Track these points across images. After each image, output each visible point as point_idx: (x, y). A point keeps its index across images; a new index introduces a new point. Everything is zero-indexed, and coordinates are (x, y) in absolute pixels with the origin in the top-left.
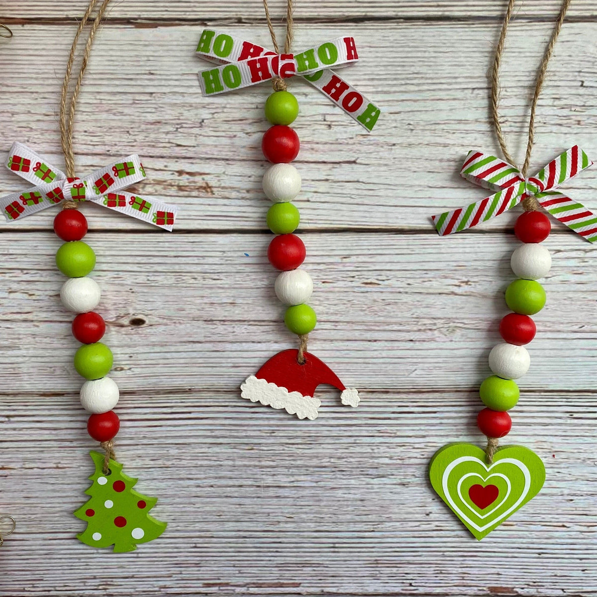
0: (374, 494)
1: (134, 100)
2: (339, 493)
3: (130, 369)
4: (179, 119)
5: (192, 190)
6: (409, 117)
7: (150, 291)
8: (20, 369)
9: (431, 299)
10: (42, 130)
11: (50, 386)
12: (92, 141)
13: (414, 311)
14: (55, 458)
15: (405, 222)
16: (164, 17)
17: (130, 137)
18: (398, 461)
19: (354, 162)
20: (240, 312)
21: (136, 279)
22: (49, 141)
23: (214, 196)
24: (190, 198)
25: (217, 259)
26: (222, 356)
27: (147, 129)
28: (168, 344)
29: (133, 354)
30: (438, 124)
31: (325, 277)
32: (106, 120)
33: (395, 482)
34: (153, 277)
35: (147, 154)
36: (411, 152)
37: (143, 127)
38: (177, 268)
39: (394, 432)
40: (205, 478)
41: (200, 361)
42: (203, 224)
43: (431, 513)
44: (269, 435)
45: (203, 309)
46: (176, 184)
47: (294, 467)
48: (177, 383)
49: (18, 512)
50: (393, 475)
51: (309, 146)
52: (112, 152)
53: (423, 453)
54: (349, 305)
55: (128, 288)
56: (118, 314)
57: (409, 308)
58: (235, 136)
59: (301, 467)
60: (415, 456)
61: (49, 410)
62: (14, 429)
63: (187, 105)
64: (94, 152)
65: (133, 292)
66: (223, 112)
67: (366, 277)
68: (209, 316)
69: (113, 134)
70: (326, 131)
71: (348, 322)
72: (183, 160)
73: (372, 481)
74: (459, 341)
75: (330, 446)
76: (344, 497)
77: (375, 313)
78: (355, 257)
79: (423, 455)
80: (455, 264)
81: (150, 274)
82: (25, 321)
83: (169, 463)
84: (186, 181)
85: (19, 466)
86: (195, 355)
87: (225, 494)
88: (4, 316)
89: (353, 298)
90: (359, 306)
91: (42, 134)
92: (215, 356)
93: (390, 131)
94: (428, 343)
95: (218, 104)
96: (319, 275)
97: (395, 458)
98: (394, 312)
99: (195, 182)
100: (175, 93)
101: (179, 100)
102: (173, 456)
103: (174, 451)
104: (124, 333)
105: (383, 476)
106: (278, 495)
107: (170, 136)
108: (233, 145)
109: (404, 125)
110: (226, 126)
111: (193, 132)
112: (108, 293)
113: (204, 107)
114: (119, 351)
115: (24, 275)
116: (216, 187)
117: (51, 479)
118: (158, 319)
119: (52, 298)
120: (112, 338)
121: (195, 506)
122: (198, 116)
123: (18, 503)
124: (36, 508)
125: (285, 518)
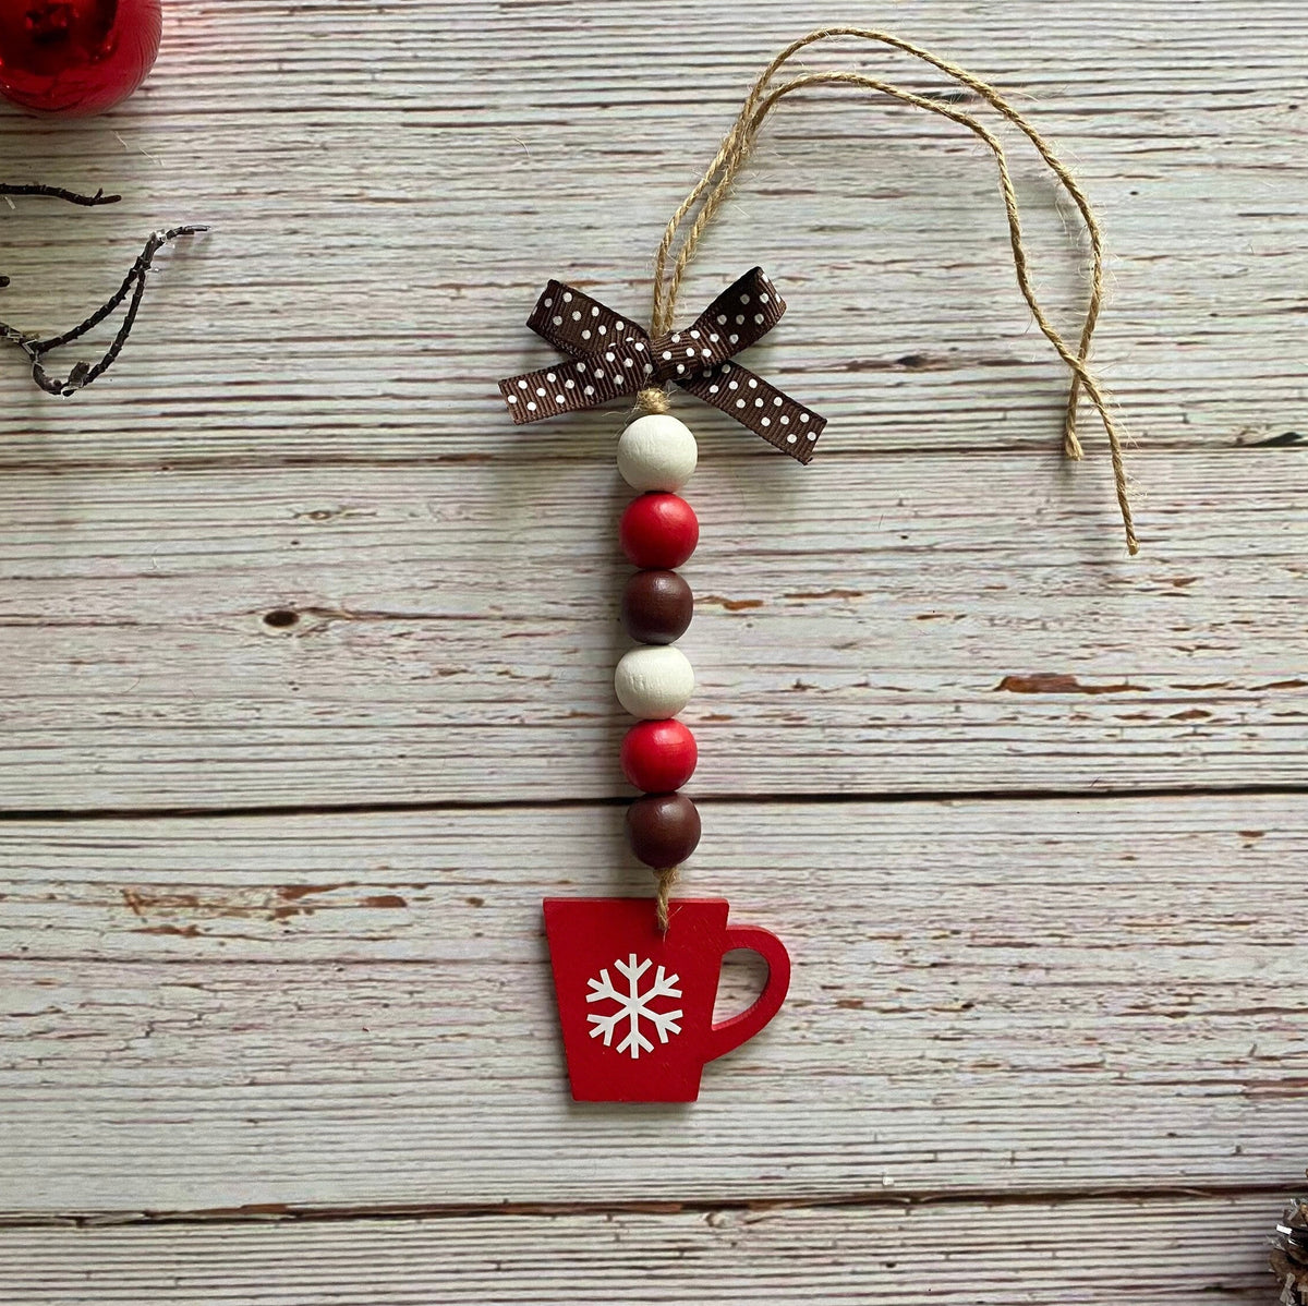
1: (289, 1070)
3: (297, 516)
4: (196, 1036)
5: (168, 898)
8: (532, 514)
10: (473, 1007)
11: (468, 478)
12: (374, 987)
14: (462, 310)
16: (229, 1226)
17: (296, 1000)
20: (58, 643)
21: (285, 712)
22: (460, 985)
23: (122, 888)
24: (173, 881)
25: (111, 757)
26: (98, 545)
27: (261, 1015)
28: (214, 572)
29: (288, 550)
32: (343, 1030)
34: (249, 716)
35: (262, 966)
37: (269, 1020)
38: (198, 737)
41: (143, 535)
42: (142, 829)
45: (141, 649)
46: (200, 910)
48: (195, 484)
49: (552, 175)
52: (333, 967)
55: (303, 692)
56: (323, 635)
58: (83, 1005)
61: (472, 424)
63: (181, 1064)
64: (370, 966)
65: (292, 683)
66: (108, 1052)
68: (126, 633)
69: (332, 1004)
72: (188, 956)
81: (254, 722)
82: (519, 619)
83: (206, 297)
84: (180, 917)
86: (158, 548)
88: (561, 628)
91: (474, 998)
92: (110, 545)
95: (118, 1067)
99: (162, 914)
100: (205, 1086)
101: (196, 1074)
102: (199, 313)
103: (199, 324)
104: (308, 596)
107: (215, 1004)
108: (86, 989)
110: (102, 1024)
111: (167, 1012)
112: (344, 680)
113: (146, 1060)
114: (321, 557)
115: (518, 713)
116: (118, 905)
117: (475, 259)
118: (236, 627)
119: (463, 667)
120: (334, 584)
121: (150, 192)
122: (157, 1042)
123: (550, 198)
124: (510, 186)
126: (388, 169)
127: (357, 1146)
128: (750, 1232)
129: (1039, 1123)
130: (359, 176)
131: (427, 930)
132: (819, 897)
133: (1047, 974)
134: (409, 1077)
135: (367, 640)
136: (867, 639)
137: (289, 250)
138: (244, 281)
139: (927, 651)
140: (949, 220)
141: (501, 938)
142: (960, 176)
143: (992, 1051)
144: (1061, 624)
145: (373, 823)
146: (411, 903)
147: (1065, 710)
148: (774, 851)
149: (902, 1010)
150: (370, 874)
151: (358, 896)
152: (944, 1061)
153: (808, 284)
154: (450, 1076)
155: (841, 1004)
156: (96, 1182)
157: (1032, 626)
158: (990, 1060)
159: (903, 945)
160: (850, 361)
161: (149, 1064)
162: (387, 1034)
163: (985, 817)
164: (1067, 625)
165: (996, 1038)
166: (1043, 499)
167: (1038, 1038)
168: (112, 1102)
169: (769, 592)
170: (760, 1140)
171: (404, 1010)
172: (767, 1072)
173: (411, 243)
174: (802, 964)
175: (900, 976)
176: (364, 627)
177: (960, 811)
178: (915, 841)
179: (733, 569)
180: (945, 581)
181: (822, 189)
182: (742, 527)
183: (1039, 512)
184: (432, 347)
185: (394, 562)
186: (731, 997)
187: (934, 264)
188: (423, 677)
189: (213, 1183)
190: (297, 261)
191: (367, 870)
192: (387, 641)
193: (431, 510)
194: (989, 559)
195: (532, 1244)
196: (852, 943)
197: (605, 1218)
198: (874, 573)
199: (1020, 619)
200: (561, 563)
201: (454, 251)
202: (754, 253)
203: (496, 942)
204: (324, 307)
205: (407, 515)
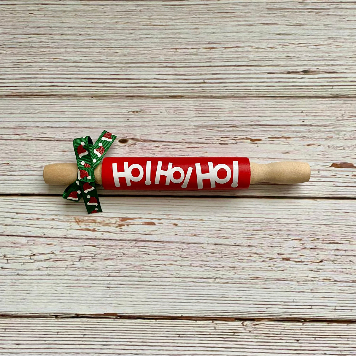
1: (120, 273)
3: (129, 112)
4: (93, 261)
5: (87, 220)
8: (195, 113)
10: (174, 256)
11: (177, 102)
12: (146, 249)
14: (176, 55)
16: (100, 319)
17: (123, 251)
20: (60, 146)
22: (170, 249)
23: (74, 217)
26: (72, 119)
27: (112, 256)
28: (105, 127)
29: (126, 122)
31: (8, 167)
32: (137, 261)
35: (113, 241)
37: (115, 257)
40: (85, 40)
41: (85, 116)
44: (44, 68)
46: (97, 224)
47: (28, 47)
48: (100, 102)
49: (203, 19)
51: (16, 245)
52: (134, 242)
56: (135, 146)
58: (61, 251)
59: (24, 47)
61: (179, 87)
62: (201, 74)
63: (88, 269)
64: (144, 242)
66: (67, 265)
69: (133, 253)
70: (6, 253)
72: (92, 237)
75: (6, 61)
82: (190, 143)
83: (106, 51)
84: (91, 226)
85: (200, 50)
86: (89, 120)
87: (72, 29)
88: (202, 146)
91: (174, 253)
92: (76, 119)
95: (70, 270)
96: (11, 169)
99: (86, 225)
100: (95, 276)
101: (93, 273)
102: (104, 55)
103: (104, 58)
104: (131, 135)
106: (39, 29)
107: (100, 252)
108: (62, 246)
110: (66, 257)
111: (85, 254)
113: (78, 268)
114: (135, 124)
116: (73, 222)
117: (181, 41)
120: (138, 132)
121: (92, 22)
122: (82, 263)
123: (203, 25)
124: (191, 21)
125: (34, 13)
126: (158, 17)
127: (138, 297)
128: (255, 328)
129: (343, 298)
130: (150, 19)
131: (161, 233)
132: (277, 227)
133: (345, 252)
134: (155, 276)
135: (147, 148)
136: (292, 151)
137: (129, 38)
138: (117, 46)
139: (310, 155)
140: (316, 33)
141: (183, 236)
142: (320, 20)
143: (329, 275)
144: (349, 148)
145: (147, 200)
146: (157, 224)
147: (350, 173)
148: (263, 213)
149: (302, 262)
150: (146, 215)
151: (142, 222)
152: (314, 278)
153: (276, 49)
154: (167, 276)
155: (283, 259)
156: (62, 304)
157: (341, 148)
158: (328, 278)
159: (302, 242)
160: (288, 71)
161: (80, 269)
162: (149, 263)
163: (327, 204)
164: (351, 148)
165: (330, 271)
166: (344, 112)
167: (343, 272)
168: (68, 280)
169: (264, 137)
170: (258, 300)
171: (154, 256)
172: (261, 279)
173: (163, 37)
174: (272, 247)
175: (301, 251)
176: (146, 144)
177: (320, 202)
178: (307, 211)
179: (253, 130)
180: (315, 135)
181: (279, 23)
182: (256, 117)
183: (342, 116)
184: (169, 65)
185: (155, 126)
186: (250, 256)
187: (312, 44)
189: (96, 306)
190: (132, 41)
191: (145, 214)
192: (153, 148)
193: (166, 111)
194: (328, 128)
195: (189, 329)
196: (287, 241)
197: (211, 322)
198: (294, 132)
199: (337, 146)
200: (203, 127)
201: (175, 39)
202: (260, 40)
203: (181, 237)
204: (139, 54)
205: (159, 112)
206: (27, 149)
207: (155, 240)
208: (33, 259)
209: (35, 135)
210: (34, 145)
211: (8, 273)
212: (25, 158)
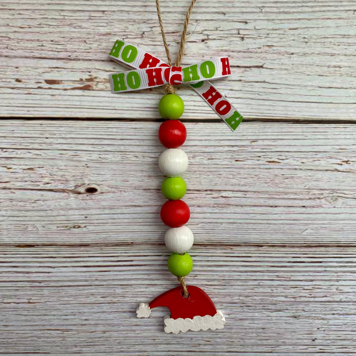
0: (272, 324)
1: (90, 16)
2: (246, 323)
3: (85, 227)
4: (125, 32)
6: (304, 32)
7: (102, 166)
9: (319, 175)
10: (18, 39)
11: (24, 239)
13: (306, 183)
14: (28, 295)
15: (301, 114)
17: (86, 45)
18: (292, 299)
19: (262, 67)
22: (23, 48)
23: (152, 92)
27: (100, 39)
28: (115, 207)
29: (88, 215)
30: (328, 38)
31: (237, 157)
32: (68, 32)
33: (289, 315)
34: (103, 155)
35: (99, 59)
36: (306, 60)
37: (97, 37)
38: (122, 148)
39: (289, 277)
42: (143, 114)
43: (316, 339)
44: (192, 278)
45: (142, 180)
48: (122, 238)
50: (287, 310)
51: (227, 54)
52: (73, 57)
53: (311, 293)
54: (256, 179)
55: (84, 164)
56: (76, 184)
57: (303, 181)
58: (169, 45)
60: (304, 295)
61: (23, 257)
63: (132, 21)
64: (58, 57)
65: (88, 167)
67: (269, 157)
68: (147, 186)
69: (73, 43)
70: (240, 43)
71: (255, 192)
73: (271, 314)
74: (341, 208)
75: (240, 287)
76: (249, 326)
77: (276, 185)
78: (261, 141)
79: (311, 295)
80: (338, 147)
81: (102, 153)
82: (4, 188)
83: (116, 300)
86: (136, 216)
89: (259, 173)
90: (264, 179)
91: (18, 43)
93: (289, 43)
94: (317, 209)
96: (233, 155)
97: (290, 297)
98: (291, 184)
100: (122, 11)
101: (125, 16)
102: (119, 294)
103: (119, 291)
104: (81, 199)
105: (280, 311)
109: (300, 38)
111: (136, 42)
112: (68, 168)
113: (145, 22)
114: (77, 212)
115: (4, 153)
117: (24, 311)
118: (108, 188)
119: (25, 171)
120: (72, 202)
121: (135, 333)
122: (140, 29)
124: (12, 334)
125: (204, 341)
126: (54, 339)
130: (64, 337)
131: (37, 70)
134: (43, 11)
135: (60, 182)
137: (88, 314)
138: (103, 305)
141: (8, 66)
145: (57, 113)
146: (43, 81)
150: (58, 93)
151: (63, 85)
154: (27, 11)
161: (143, 21)
162: (51, 30)
171: (45, 39)
173: (46, 316)
176: (61, 187)
184: (38, 283)
185: (50, 210)
188: (39, 167)
190: (85, 311)
191: (60, 95)
192: (53, 181)
193: (37, 228)
201: (31, 314)
203: (10, 65)
204: (75, 296)
205: (46, 227)
206: (213, 179)
207: (44, 60)
208: (204, 35)
209: (203, 197)
210: (203, 183)
211: (237, 15)
212: (215, 168)
